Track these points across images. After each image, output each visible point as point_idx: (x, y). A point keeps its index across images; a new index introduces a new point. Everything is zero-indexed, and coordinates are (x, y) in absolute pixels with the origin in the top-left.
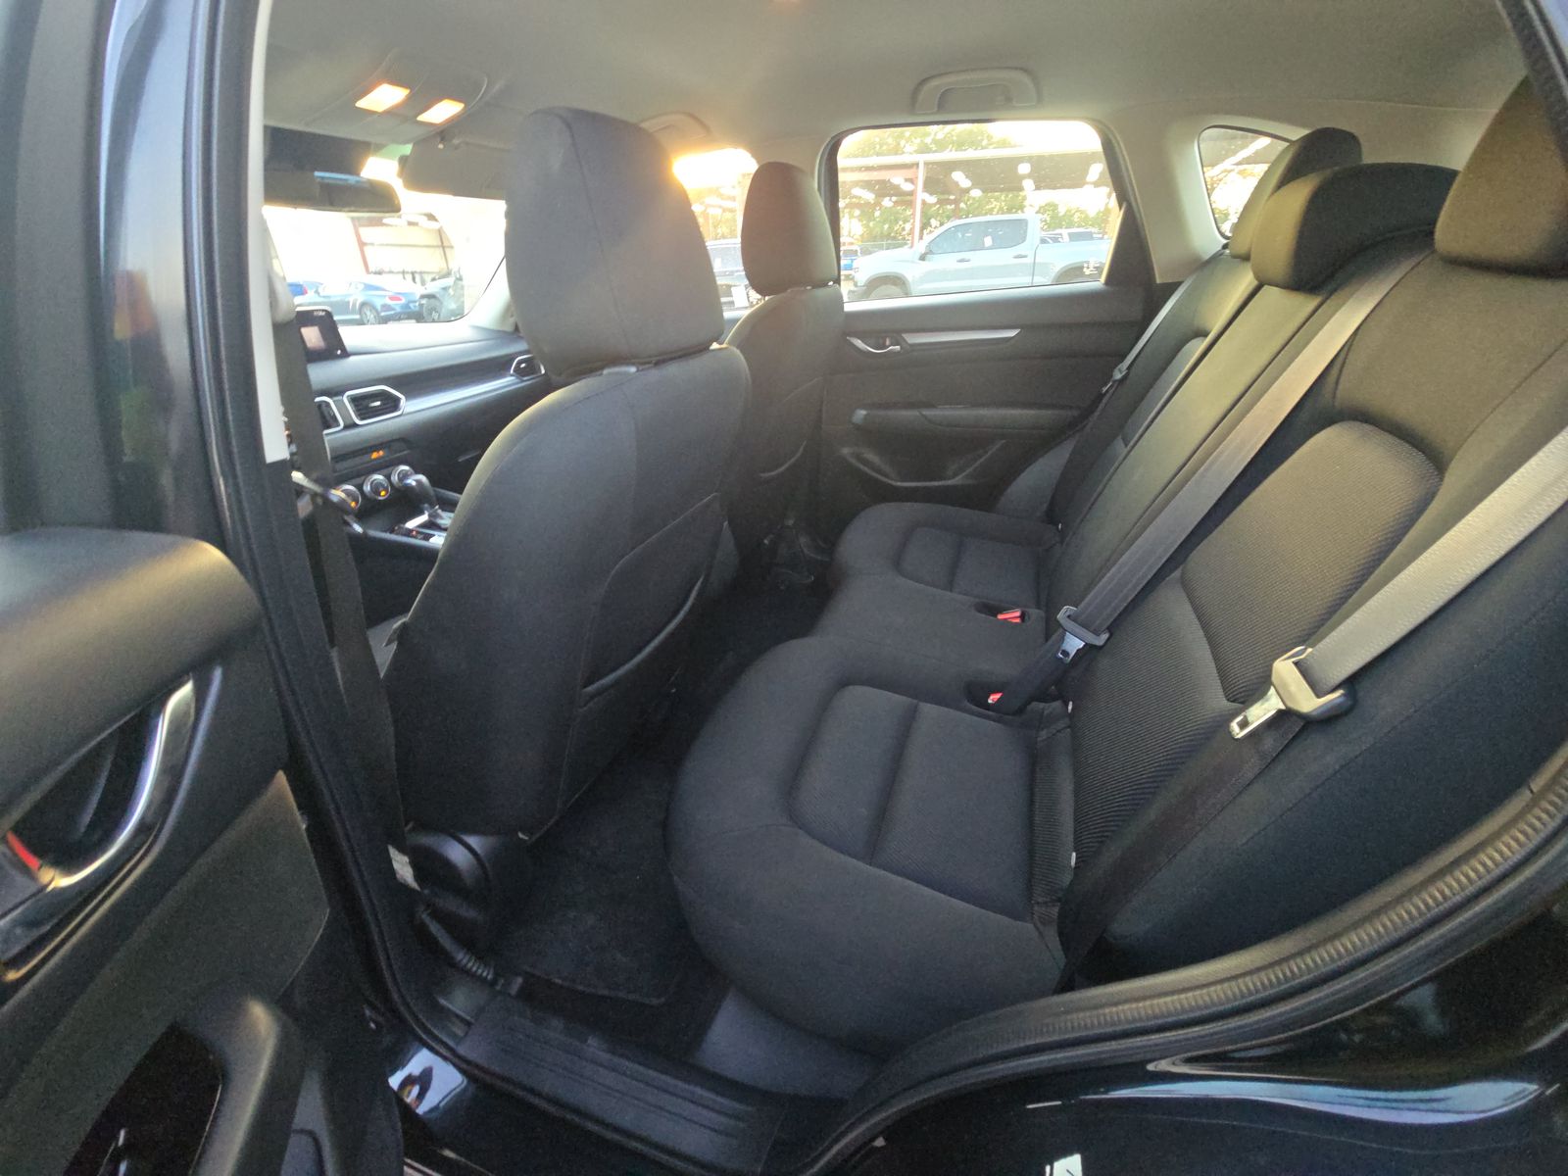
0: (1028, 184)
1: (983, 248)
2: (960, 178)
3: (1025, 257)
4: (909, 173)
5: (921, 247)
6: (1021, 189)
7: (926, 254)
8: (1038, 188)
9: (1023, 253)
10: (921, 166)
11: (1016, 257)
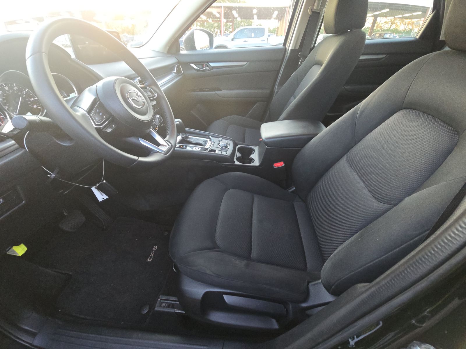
0: (255, 17)
1: (251, 37)
2: (234, 13)
3: (264, 41)
4: (219, 10)
5: (232, 36)
6: (253, 19)
7: (234, 38)
8: (258, 19)
9: (264, 40)
10: (222, 7)
11: (262, 41)
